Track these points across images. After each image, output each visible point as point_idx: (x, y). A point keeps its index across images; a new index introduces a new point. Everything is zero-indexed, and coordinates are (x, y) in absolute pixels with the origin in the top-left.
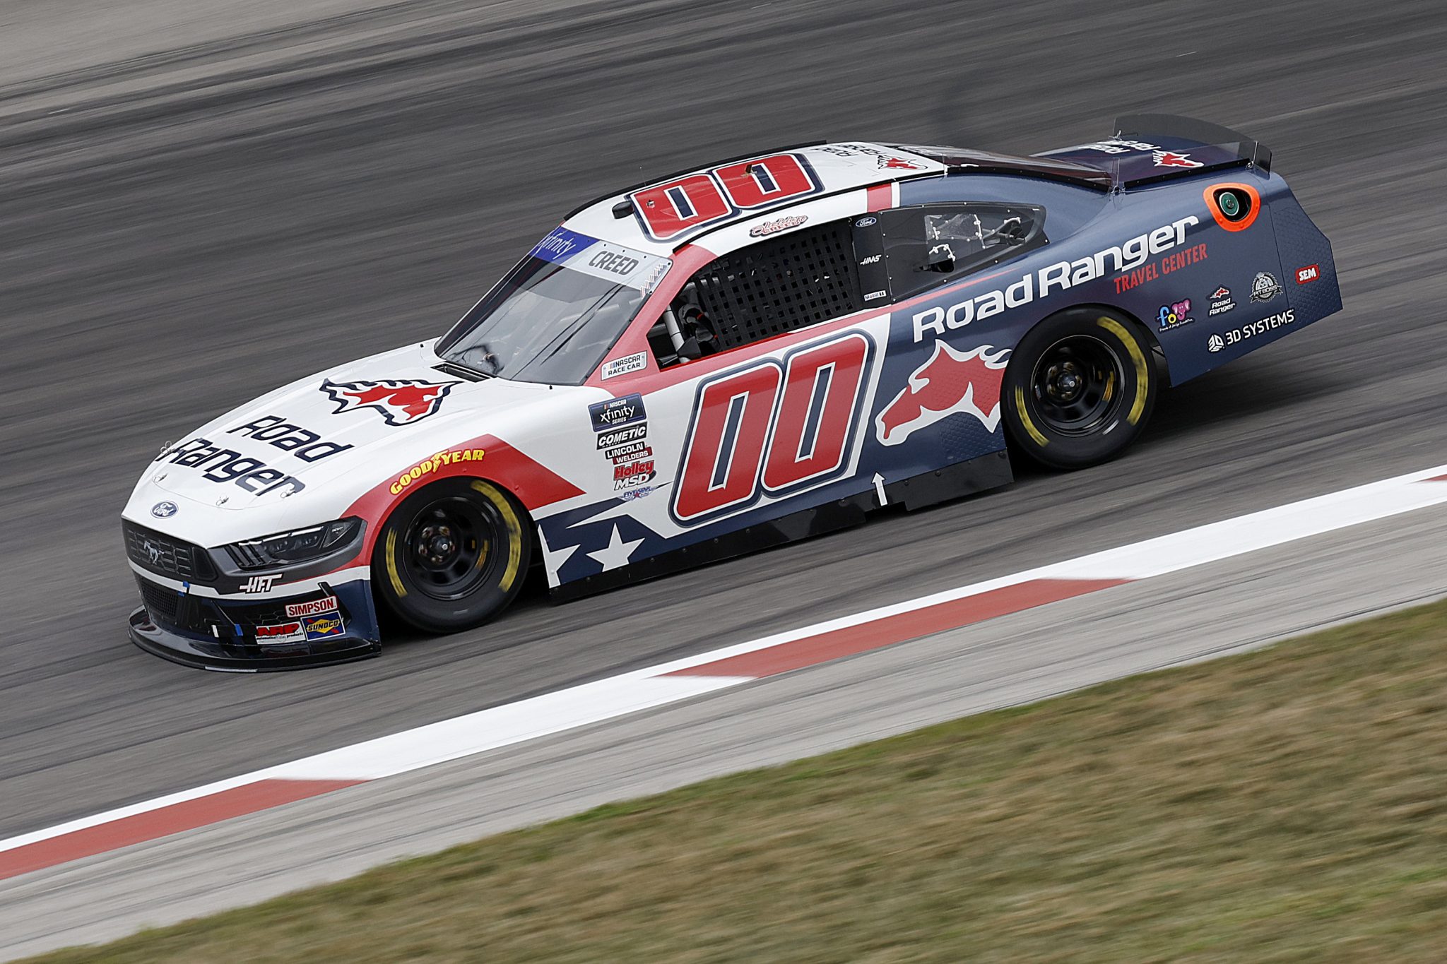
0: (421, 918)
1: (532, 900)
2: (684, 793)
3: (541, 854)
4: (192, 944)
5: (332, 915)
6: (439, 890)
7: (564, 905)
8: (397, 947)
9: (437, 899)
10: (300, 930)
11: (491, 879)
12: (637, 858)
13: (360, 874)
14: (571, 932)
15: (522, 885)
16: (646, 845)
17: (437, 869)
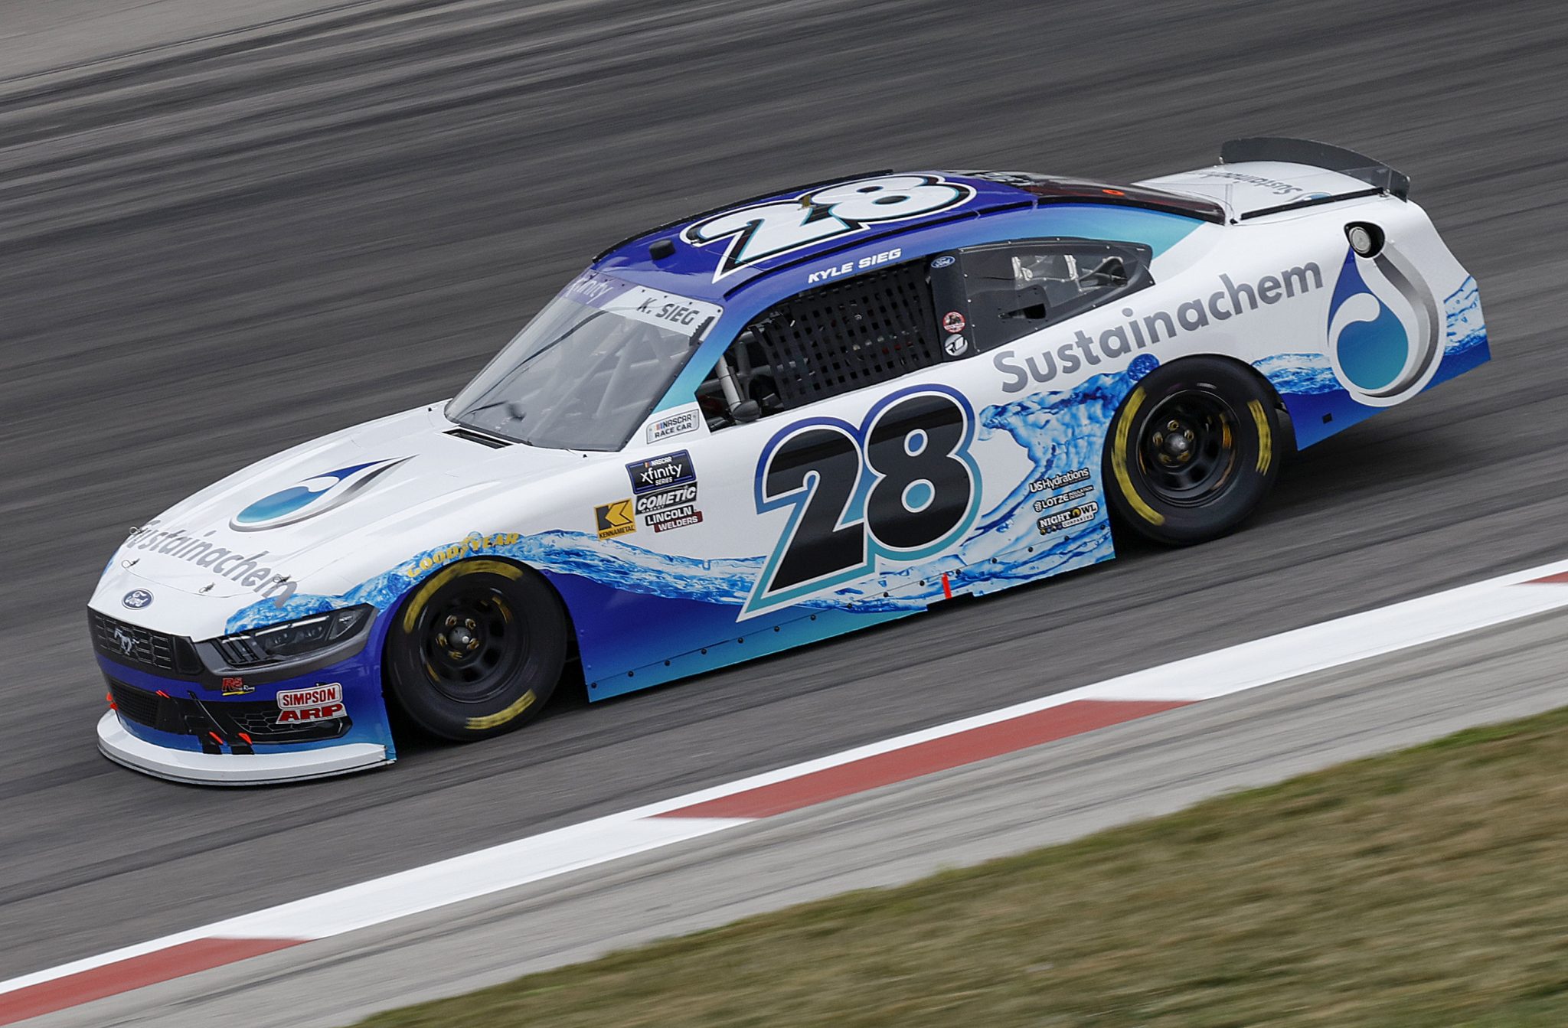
0: (1259, 858)
1: (1386, 838)
2: (1557, 716)
3: (1395, 785)
4: (997, 886)
5: (1158, 855)
6: (1279, 826)
7: (1423, 843)
8: (1231, 891)
9: (1275, 837)
11: (1338, 813)
12: (1505, 789)
13: (1190, 807)
14: (1432, 874)
15: (1376, 820)
16: (1516, 775)
17: (1275, 802)
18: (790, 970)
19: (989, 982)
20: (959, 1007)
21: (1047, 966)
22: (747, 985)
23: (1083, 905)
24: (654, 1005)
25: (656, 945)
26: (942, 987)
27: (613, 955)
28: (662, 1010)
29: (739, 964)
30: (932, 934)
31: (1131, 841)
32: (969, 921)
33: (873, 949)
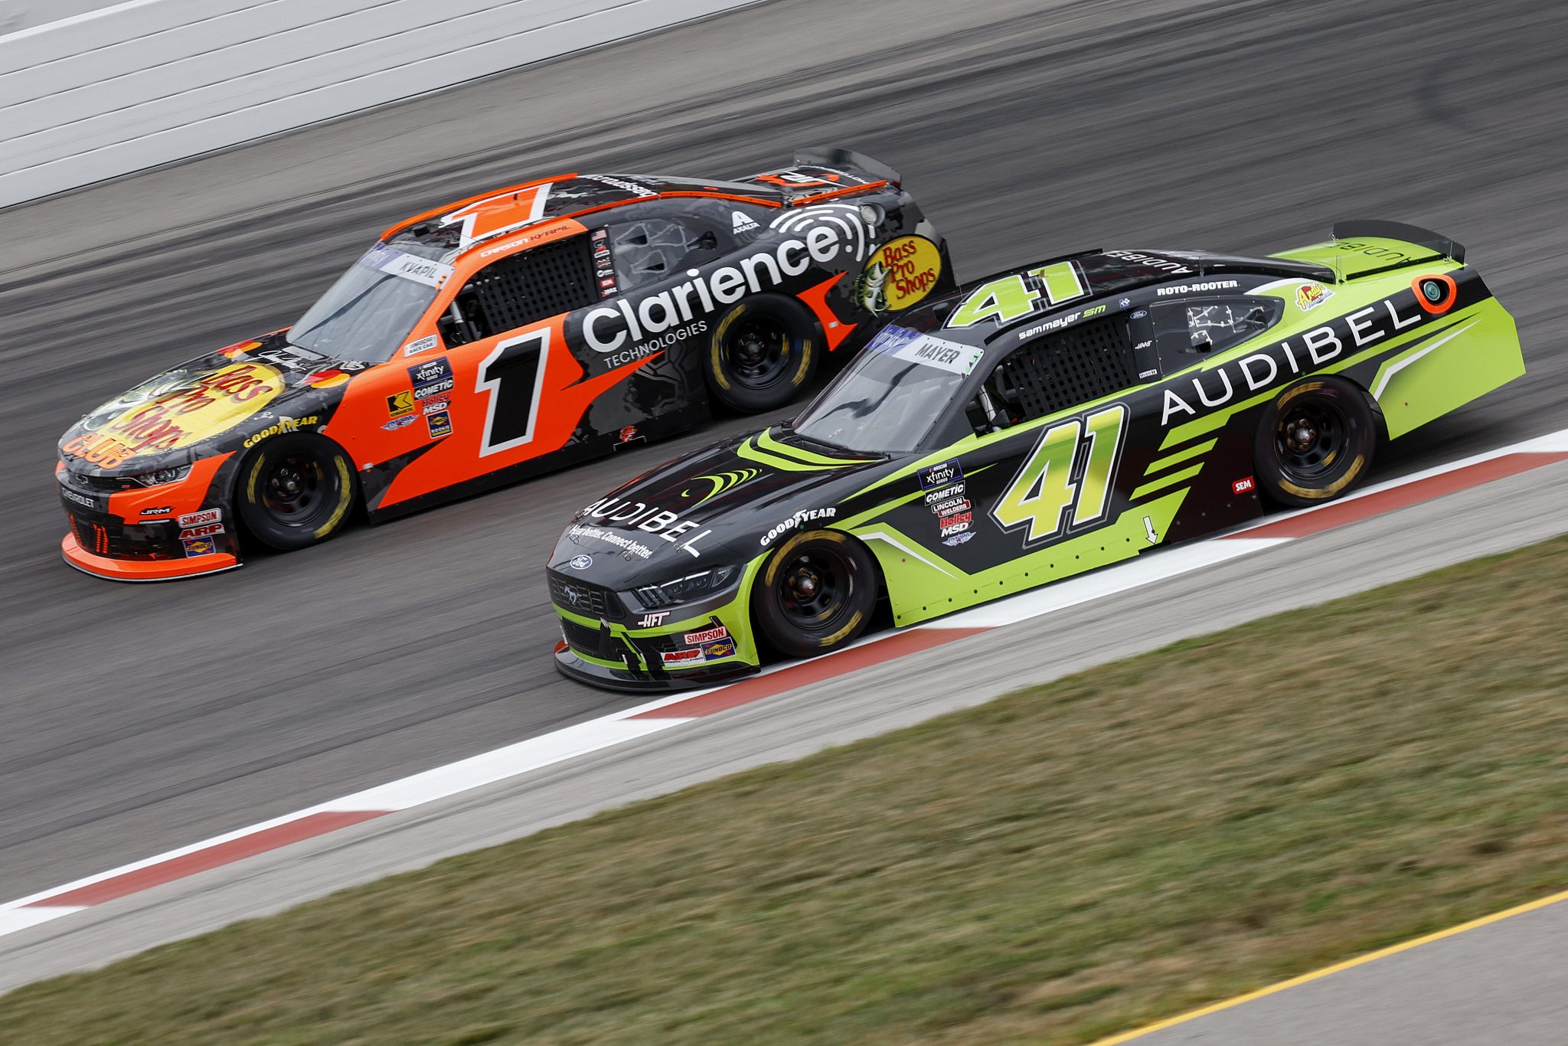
0: (1042, 732)
1: (1129, 716)
2: (1244, 629)
3: (1133, 680)
4: (864, 758)
5: (972, 732)
6: (1055, 710)
7: (1153, 719)
8: (1023, 755)
9: (1053, 718)
10: (948, 745)
11: (1095, 700)
12: (1209, 680)
13: (993, 700)
14: (1160, 740)
15: (1120, 704)
16: (1215, 670)
17: (1051, 694)
18: (725, 820)
19: (861, 823)
20: (838, 841)
21: (898, 812)
22: (695, 831)
23: (922, 769)
24: (630, 847)
25: (630, 806)
26: (828, 828)
27: (602, 814)
28: (637, 850)
29: (688, 817)
30: (820, 792)
31: (954, 724)
32: (845, 783)
33: (779, 804)
